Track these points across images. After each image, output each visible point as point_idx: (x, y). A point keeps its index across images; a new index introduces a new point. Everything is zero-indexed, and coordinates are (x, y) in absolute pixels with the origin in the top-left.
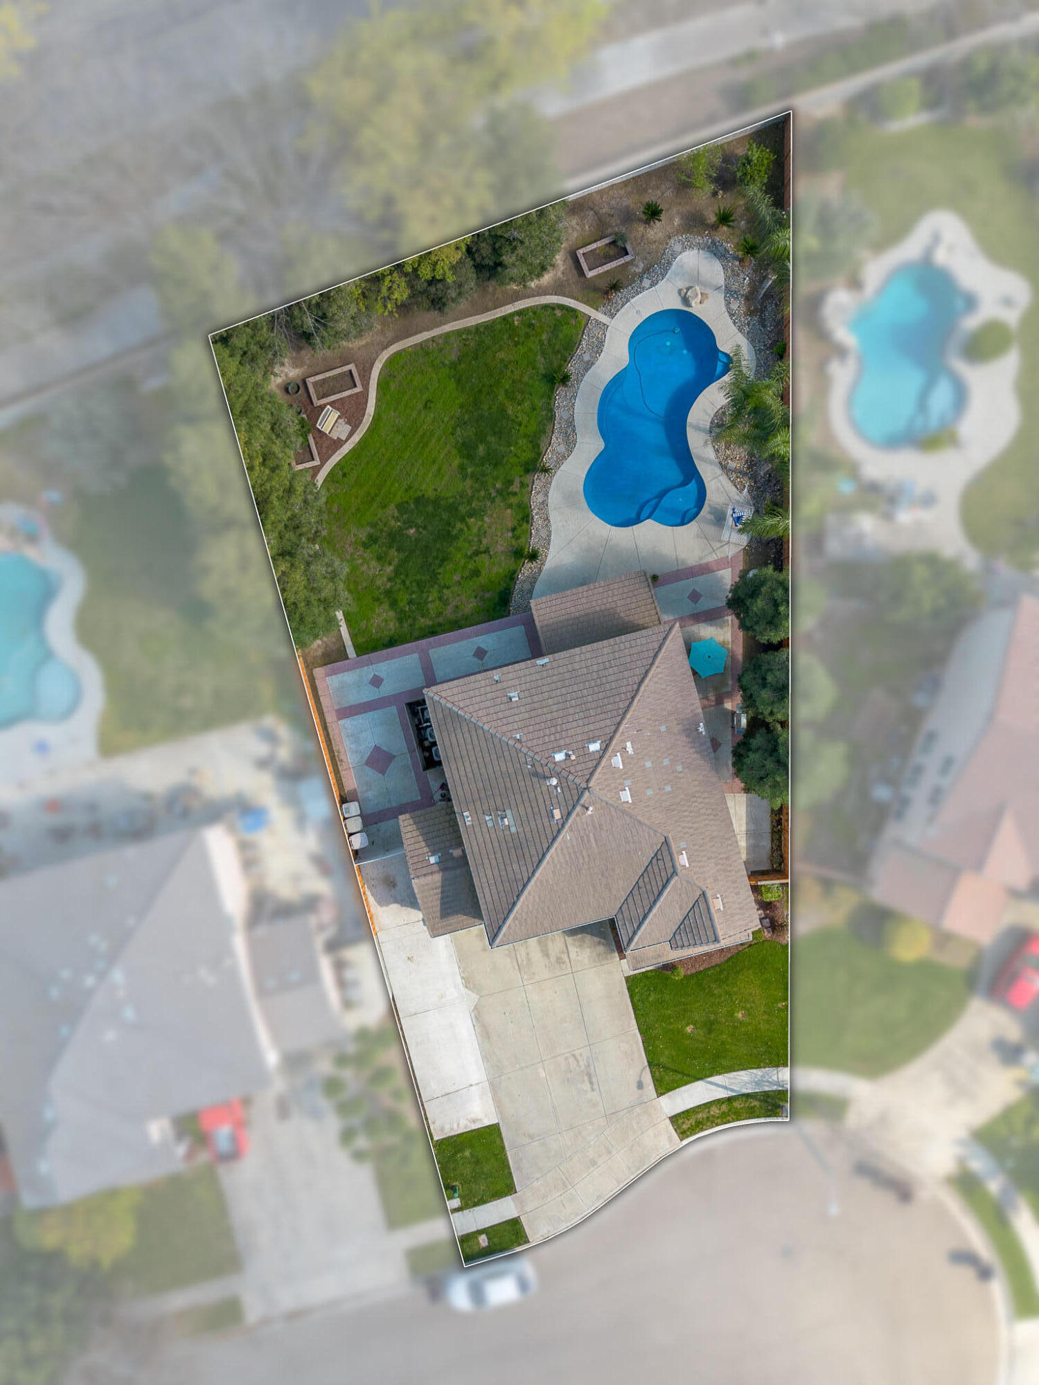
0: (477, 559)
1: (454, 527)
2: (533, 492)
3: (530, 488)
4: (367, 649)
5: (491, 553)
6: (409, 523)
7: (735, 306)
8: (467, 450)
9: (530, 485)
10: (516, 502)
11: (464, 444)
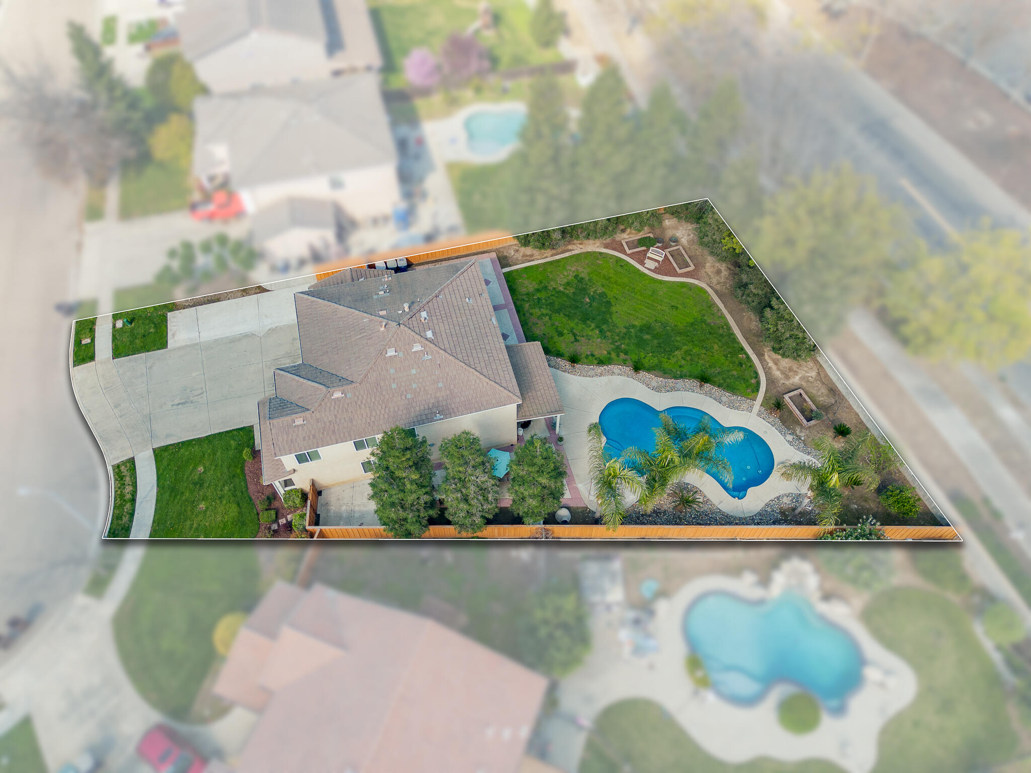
0: (571, 335)
1: (592, 322)
2: (620, 367)
3: (623, 365)
4: (508, 278)
6: (593, 299)
7: (786, 500)
9: (626, 365)
10: (612, 356)
11: (650, 327)
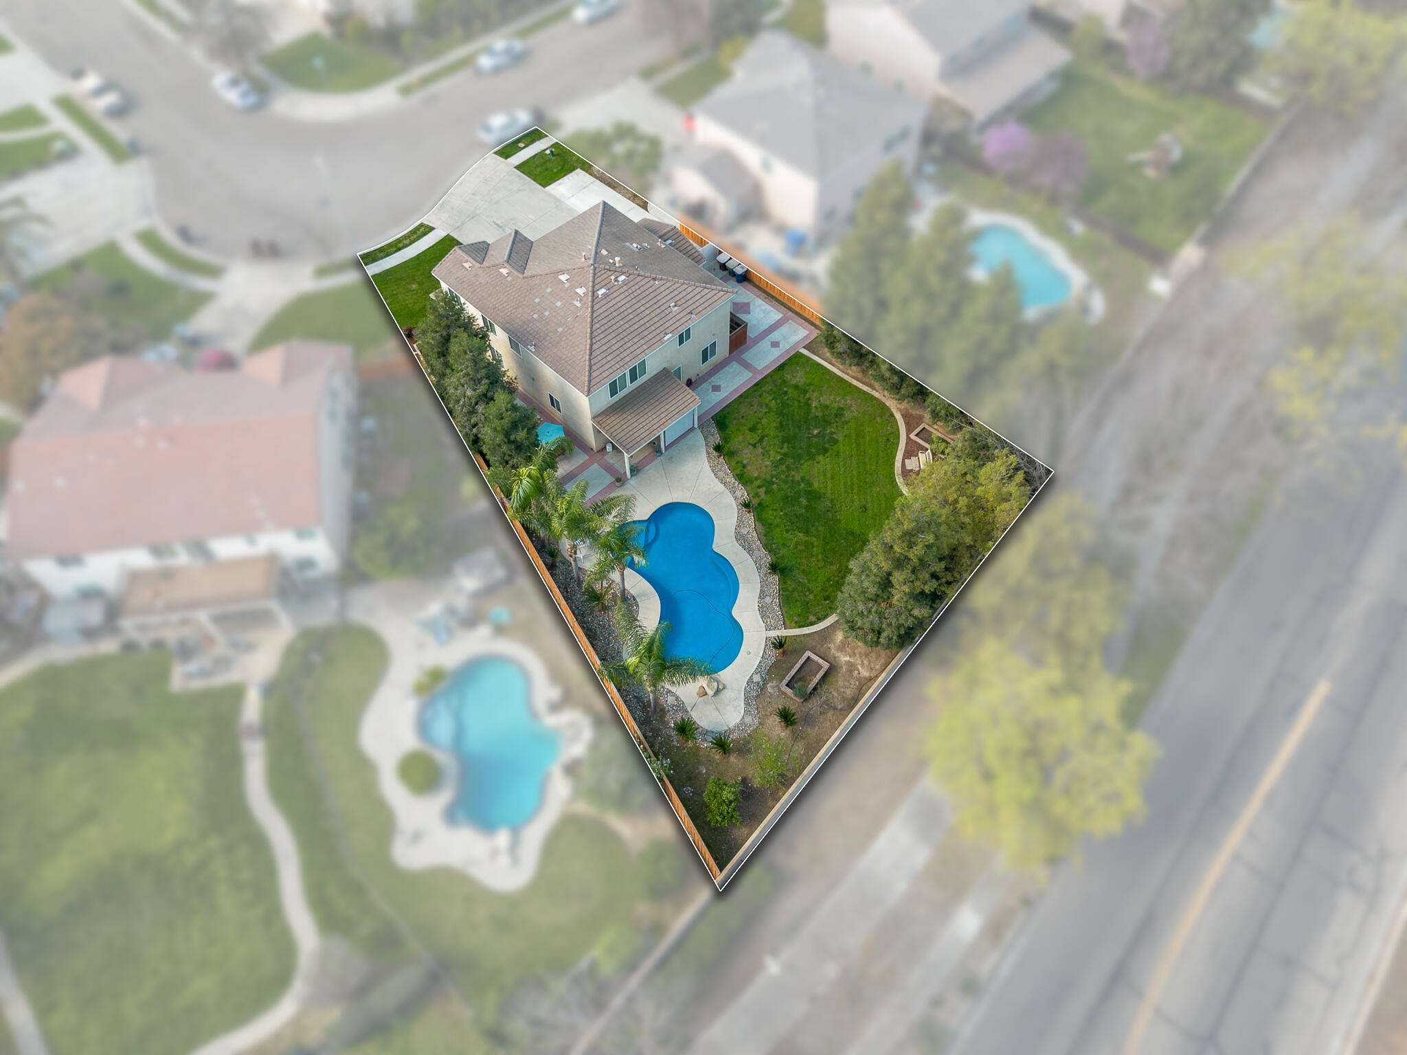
0: (758, 438)
1: (788, 448)
2: (746, 494)
3: (751, 496)
4: (796, 357)
5: (750, 447)
6: (821, 435)
8: (814, 496)
10: (755, 482)
11: (820, 498)
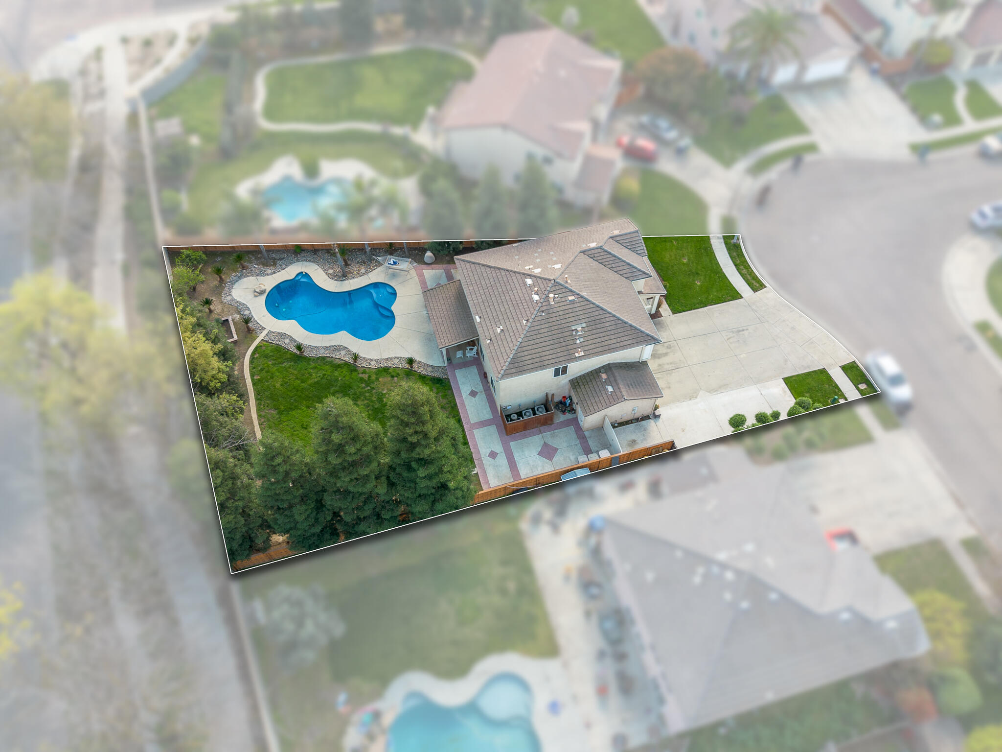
2: (369, 367)
3: (367, 369)
4: (471, 462)
7: (269, 271)
9: (364, 368)
10: (375, 376)
